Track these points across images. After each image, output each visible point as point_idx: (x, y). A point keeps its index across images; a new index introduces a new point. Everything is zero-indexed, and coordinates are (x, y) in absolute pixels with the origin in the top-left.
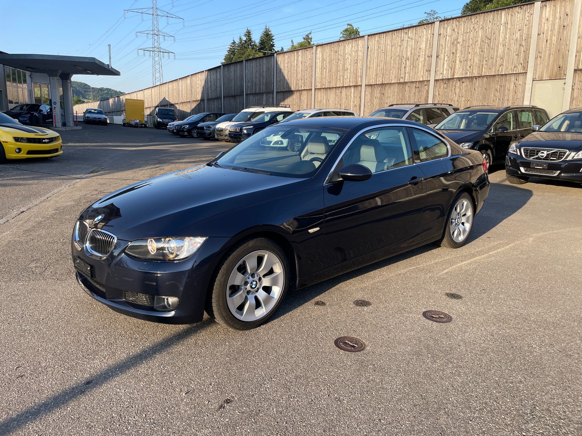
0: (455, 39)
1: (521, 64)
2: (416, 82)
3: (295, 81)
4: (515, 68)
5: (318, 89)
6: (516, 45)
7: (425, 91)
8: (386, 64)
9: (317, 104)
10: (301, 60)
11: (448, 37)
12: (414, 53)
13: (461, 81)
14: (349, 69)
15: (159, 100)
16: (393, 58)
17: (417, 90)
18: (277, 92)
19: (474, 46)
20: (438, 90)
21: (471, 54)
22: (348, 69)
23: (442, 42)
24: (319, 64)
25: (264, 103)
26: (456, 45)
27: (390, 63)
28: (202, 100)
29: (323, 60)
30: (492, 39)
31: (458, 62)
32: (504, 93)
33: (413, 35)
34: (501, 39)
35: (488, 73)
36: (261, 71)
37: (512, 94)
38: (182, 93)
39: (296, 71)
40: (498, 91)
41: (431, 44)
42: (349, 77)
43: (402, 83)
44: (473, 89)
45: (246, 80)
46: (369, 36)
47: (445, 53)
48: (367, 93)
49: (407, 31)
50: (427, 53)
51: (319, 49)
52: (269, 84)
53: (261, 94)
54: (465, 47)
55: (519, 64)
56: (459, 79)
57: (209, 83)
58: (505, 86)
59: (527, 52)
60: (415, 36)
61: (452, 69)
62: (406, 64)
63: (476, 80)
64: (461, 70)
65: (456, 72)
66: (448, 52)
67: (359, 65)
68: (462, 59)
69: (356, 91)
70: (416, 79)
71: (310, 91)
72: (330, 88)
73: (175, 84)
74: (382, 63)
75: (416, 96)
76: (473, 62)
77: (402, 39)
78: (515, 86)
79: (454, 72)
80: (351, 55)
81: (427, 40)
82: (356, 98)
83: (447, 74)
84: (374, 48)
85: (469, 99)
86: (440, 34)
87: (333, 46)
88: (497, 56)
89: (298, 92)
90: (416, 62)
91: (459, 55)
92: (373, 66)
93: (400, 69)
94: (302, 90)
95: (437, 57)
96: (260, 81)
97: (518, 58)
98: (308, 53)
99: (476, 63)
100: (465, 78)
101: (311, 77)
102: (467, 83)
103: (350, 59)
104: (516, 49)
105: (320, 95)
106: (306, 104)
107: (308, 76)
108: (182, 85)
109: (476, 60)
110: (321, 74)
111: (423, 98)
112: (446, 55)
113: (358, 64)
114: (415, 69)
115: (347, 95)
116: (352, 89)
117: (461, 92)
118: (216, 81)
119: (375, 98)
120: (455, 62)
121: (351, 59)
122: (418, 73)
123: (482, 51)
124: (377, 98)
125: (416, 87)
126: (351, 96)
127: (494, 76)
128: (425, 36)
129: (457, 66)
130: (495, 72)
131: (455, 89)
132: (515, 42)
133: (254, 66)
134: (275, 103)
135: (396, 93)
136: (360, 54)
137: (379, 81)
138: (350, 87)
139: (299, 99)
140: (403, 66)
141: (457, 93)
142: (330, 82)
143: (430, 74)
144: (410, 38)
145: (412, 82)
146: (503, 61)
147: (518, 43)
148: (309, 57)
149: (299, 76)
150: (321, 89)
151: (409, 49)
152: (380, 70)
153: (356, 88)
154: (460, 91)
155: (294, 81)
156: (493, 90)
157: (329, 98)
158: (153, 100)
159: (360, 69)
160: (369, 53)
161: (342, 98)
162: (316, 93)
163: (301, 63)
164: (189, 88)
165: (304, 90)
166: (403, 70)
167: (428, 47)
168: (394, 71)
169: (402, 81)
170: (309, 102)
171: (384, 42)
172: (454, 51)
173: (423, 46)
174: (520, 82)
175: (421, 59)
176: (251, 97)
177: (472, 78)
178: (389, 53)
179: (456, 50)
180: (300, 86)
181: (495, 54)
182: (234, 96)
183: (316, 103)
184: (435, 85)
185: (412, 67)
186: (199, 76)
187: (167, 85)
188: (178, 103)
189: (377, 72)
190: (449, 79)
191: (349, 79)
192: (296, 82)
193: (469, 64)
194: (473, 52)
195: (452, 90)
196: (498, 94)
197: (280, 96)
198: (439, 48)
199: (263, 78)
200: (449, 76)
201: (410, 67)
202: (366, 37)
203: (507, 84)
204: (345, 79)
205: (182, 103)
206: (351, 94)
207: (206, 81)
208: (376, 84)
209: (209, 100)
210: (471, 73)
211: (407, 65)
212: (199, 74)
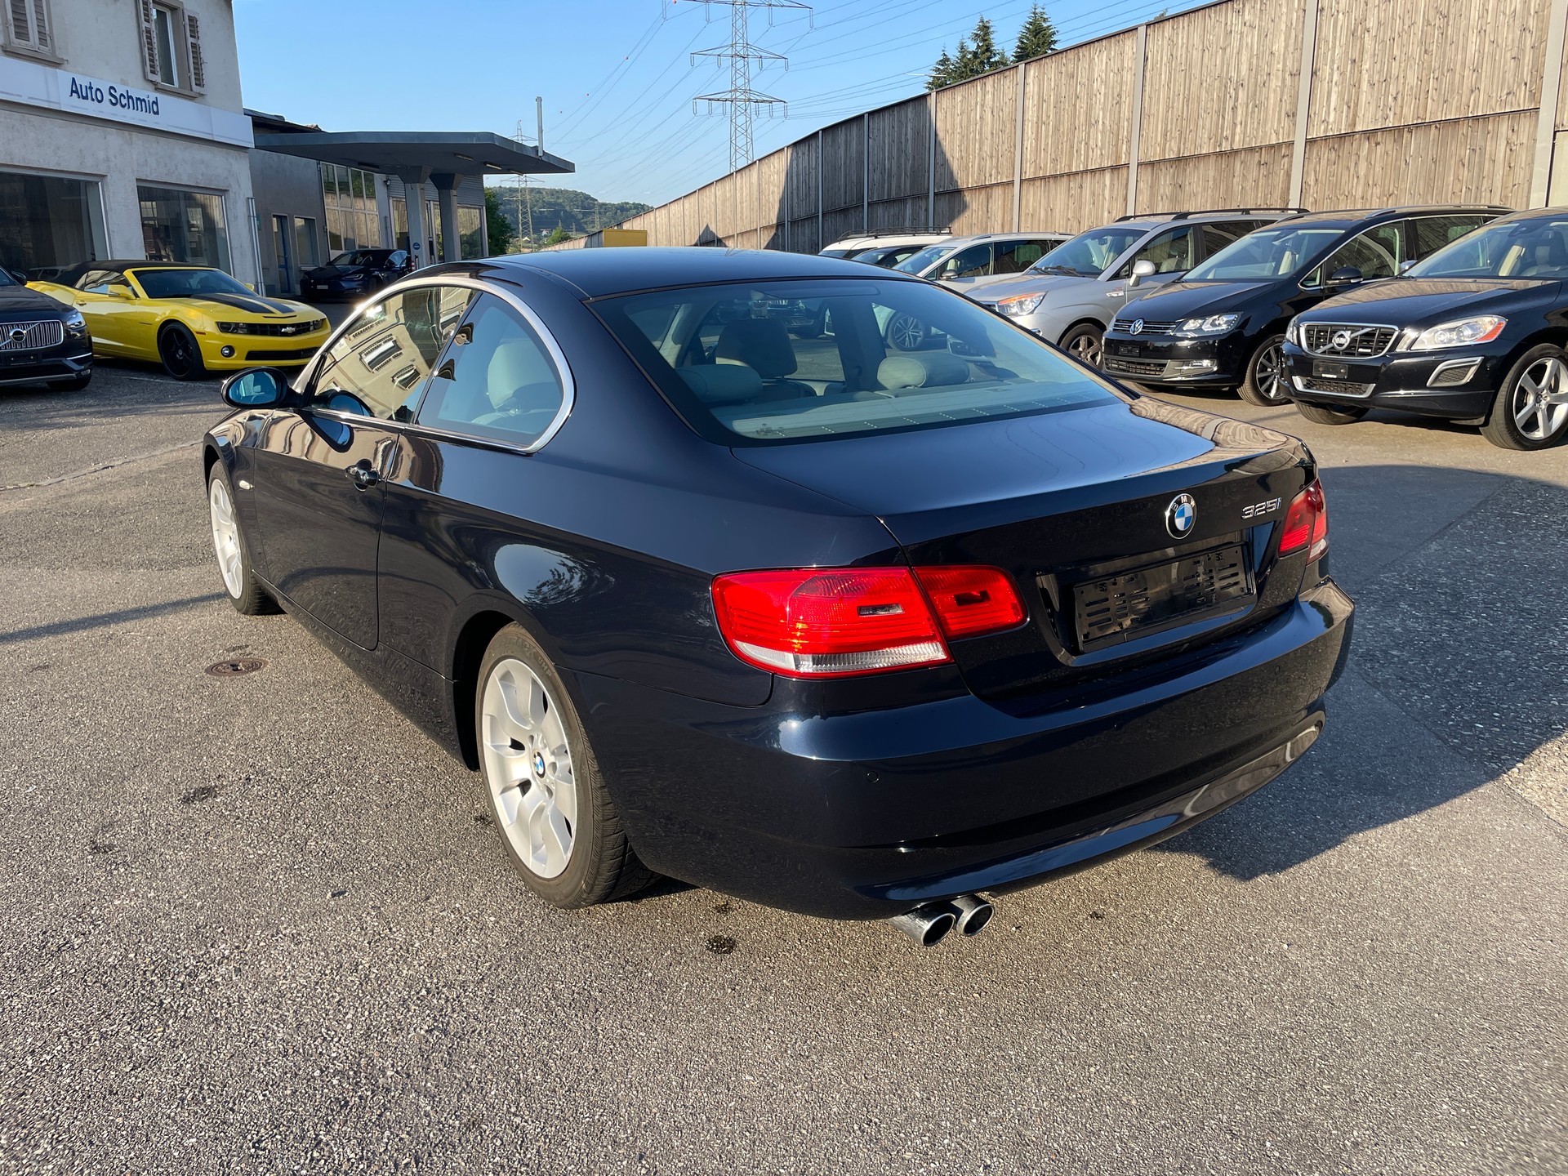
0: (1358, 21)
1: (1526, 84)
2: (1261, 148)
3: (977, 162)
4: (1510, 96)
5: (1029, 180)
6: (1511, 28)
7: (1282, 172)
8: (1188, 101)
9: (1026, 220)
10: (991, 103)
11: (1341, 15)
12: (1258, 65)
13: (1372, 140)
14: (1101, 123)
15: (697, 229)
16: (1204, 85)
17: (1262, 171)
18: (935, 194)
19: (1405, 36)
20: (1315, 168)
21: (1397, 61)
22: (1097, 122)
23: (1327, 31)
24: (1031, 114)
25: (908, 223)
26: (1362, 39)
27: (1199, 98)
28: (780, 225)
29: (1041, 100)
30: (1452, 17)
31: (1365, 86)
32: (1481, 170)
33: (1255, 15)
34: (1474, 14)
35: (1439, 114)
36: (903, 141)
37: (1501, 173)
38: (742, 208)
39: (980, 133)
40: (1466, 165)
41: (1300, 39)
42: (1100, 144)
43: (1225, 153)
44: (1403, 163)
45: (871, 166)
46: (1148, 25)
47: (1333, 61)
48: (1141, 185)
49: (1241, 6)
50: (1289, 64)
51: (1032, 72)
52: (918, 173)
53: (901, 200)
54: (1383, 41)
55: (1519, 86)
56: (1369, 134)
57: (795, 178)
58: (1483, 150)
59: (1539, 49)
60: (1261, 20)
61: (1349, 107)
62: (1236, 100)
63: (1409, 136)
64: (1372, 108)
65: (1360, 114)
66: (1340, 58)
67: (1125, 108)
68: (1376, 78)
69: (1116, 182)
70: (1259, 141)
71: (1011, 185)
72: (1055, 177)
73: (728, 184)
74: (1179, 99)
75: (1260, 189)
76: (1404, 83)
77: (1229, 29)
78: (1508, 150)
79: (1355, 115)
80: (1105, 82)
81: (1289, 28)
82: (1117, 199)
83: (1336, 123)
84: (1162, 58)
85: (1391, 192)
86: (1322, 9)
87: (1064, 61)
88: (1464, 64)
89: (983, 192)
90: (1261, 92)
91: (1367, 67)
92: (1158, 110)
93: (1221, 113)
94: (992, 186)
95: (1314, 73)
96: (899, 167)
97: (1517, 66)
98: (1007, 81)
99: (1412, 88)
100: (1383, 130)
101: (1012, 150)
102: (1387, 144)
103: (1103, 93)
104: (1513, 41)
105: (1034, 197)
106: (1000, 222)
107: (1006, 146)
108: (742, 189)
109: (1412, 80)
110: (1037, 139)
111: (1278, 193)
112: (1335, 66)
113: (1123, 106)
114: (1259, 112)
115: (1094, 195)
116: (1108, 176)
117: (1372, 172)
118: (809, 173)
119: (1160, 198)
120: (1357, 86)
121: (1105, 94)
122: (1265, 120)
123: (1426, 51)
124: (1165, 197)
125: (1260, 162)
126: (1103, 195)
127: (1456, 121)
128: (1284, 18)
129: (1363, 98)
130: (1458, 109)
131: (1356, 163)
132: (1511, 20)
133: (887, 128)
134: (931, 224)
135: (1211, 183)
136: (1128, 77)
137: (1171, 149)
138: (1102, 170)
139: (985, 209)
140: (1230, 104)
141: (1362, 173)
142: (1055, 160)
143: (1294, 124)
144: (1248, 24)
145: (1251, 149)
146: (1478, 79)
147: (1517, 22)
148: (1009, 94)
149: (986, 148)
150: (1034, 179)
151: (1244, 57)
152: (1175, 120)
153: (1116, 172)
154: (1368, 169)
155: (973, 162)
156: (1453, 163)
157: (1054, 204)
158: (687, 228)
159: (1128, 121)
160: (1148, 75)
161: (1083, 201)
162: (1024, 193)
163: (990, 113)
164: (756, 193)
165: (997, 184)
166: (1228, 116)
167: (1291, 49)
168: (1209, 120)
169: (1226, 147)
170: (1008, 218)
171: (1185, 41)
172: (1356, 56)
173: (1279, 46)
174: (1524, 139)
175: (1275, 83)
176: (880, 211)
177: (1398, 130)
178: (1196, 71)
179: (1362, 52)
180: (987, 175)
181: (1459, 57)
182: (844, 211)
183: (1023, 218)
184: (1307, 156)
185: (1250, 106)
186: (775, 160)
187: (713, 188)
188: (733, 236)
189: (1166, 125)
190: (1341, 137)
191: (1101, 150)
192: (979, 164)
193: (1393, 90)
194: (1403, 55)
195: (1348, 168)
196: (1466, 172)
197: (944, 203)
198: (1319, 48)
199: (907, 159)
200: (1343, 127)
201: (1247, 107)
202: (1142, 30)
203: (1488, 143)
204: (1090, 150)
205: (742, 234)
206: (1103, 190)
207: (789, 176)
208: (1164, 160)
209: (793, 223)
210: (1398, 116)
211: (1240, 101)
212: (776, 156)
